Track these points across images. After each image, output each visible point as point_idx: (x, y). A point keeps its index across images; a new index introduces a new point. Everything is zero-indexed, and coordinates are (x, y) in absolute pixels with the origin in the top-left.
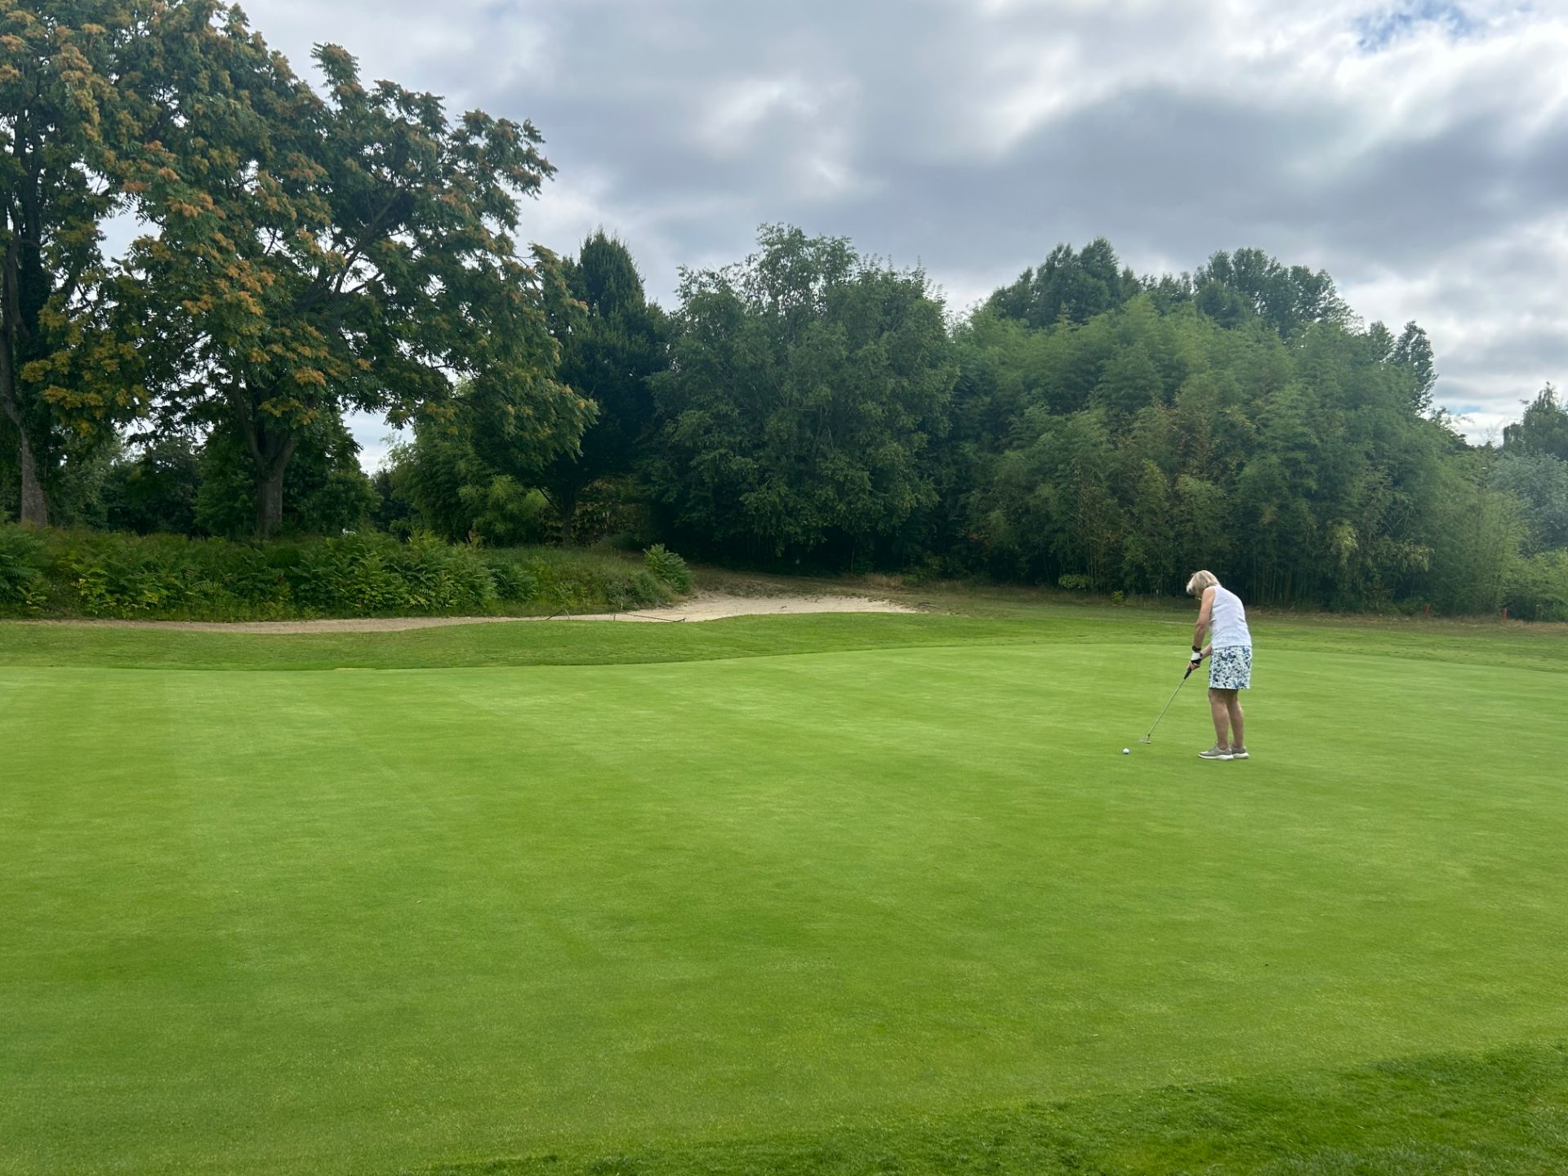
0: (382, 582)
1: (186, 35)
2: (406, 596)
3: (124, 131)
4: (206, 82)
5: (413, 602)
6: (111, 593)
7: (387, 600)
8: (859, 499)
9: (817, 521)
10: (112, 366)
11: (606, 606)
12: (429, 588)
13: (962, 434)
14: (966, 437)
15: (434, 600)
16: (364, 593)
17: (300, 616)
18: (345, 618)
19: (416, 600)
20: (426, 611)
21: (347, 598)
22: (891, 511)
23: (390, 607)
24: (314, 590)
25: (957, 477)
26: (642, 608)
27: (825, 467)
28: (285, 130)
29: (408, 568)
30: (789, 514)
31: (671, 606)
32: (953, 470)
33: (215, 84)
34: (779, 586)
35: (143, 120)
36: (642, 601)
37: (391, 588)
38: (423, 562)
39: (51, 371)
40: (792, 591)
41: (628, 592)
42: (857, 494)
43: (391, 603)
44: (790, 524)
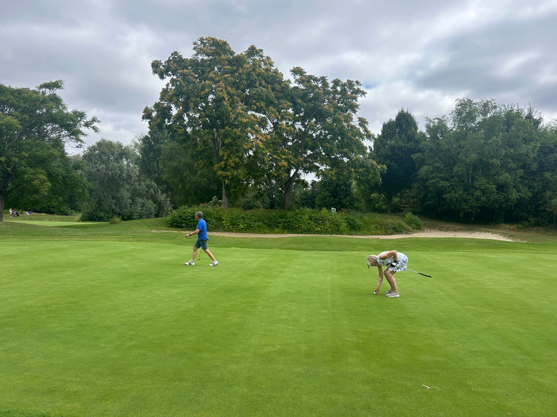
0: (307, 223)
1: (251, 73)
2: (314, 227)
3: (235, 102)
4: (258, 85)
5: (316, 230)
6: (232, 225)
7: (308, 229)
8: (491, 196)
9: (475, 204)
10: (233, 165)
11: (385, 233)
12: (322, 225)
13: (546, 169)
14: (547, 170)
15: (323, 229)
16: (302, 226)
17: (283, 233)
18: (296, 234)
19: (317, 229)
20: (320, 232)
21: (297, 228)
22: (508, 200)
23: (309, 231)
24: (288, 225)
25: (542, 186)
26: (397, 234)
27: (477, 184)
28: (280, 94)
29: (316, 219)
30: (465, 201)
31: (410, 234)
32: (541, 183)
33: (261, 84)
34: (461, 228)
35: (241, 98)
36: (398, 231)
37: (310, 225)
38: (322, 217)
39: (220, 167)
40: (465, 229)
41: (393, 228)
42: (490, 193)
43: (309, 230)
44: (465, 205)
